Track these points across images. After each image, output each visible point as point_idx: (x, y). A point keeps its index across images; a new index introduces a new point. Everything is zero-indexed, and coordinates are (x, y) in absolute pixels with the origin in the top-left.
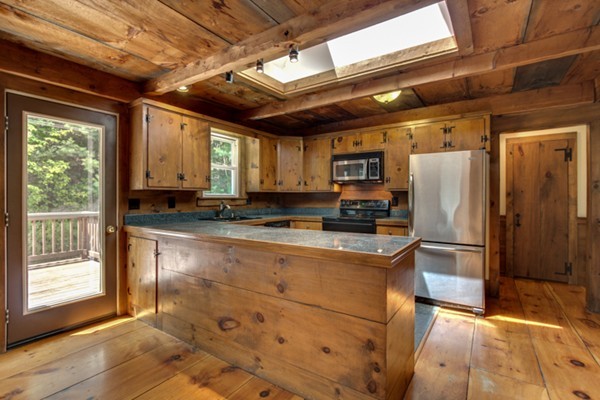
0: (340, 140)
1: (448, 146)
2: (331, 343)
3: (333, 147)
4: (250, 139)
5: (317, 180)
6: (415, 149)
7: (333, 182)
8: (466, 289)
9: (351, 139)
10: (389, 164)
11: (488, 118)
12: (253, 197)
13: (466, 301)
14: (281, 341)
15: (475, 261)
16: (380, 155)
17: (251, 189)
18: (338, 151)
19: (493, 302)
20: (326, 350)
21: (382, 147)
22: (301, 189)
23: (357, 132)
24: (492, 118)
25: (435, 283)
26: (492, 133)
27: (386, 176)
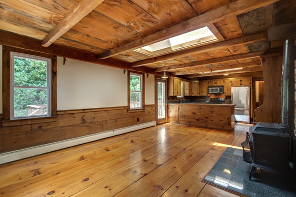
0: (210, 82)
1: (241, 85)
2: (222, 119)
3: (208, 84)
4: (185, 82)
5: (203, 93)
6: (232, 85)
7: (208, 93)
8: (246, 118)
9: (214, 82)
10: (225, 88)
11: (251, 78)
12: (186, 97)
13: (245, 121)
14: (212, 121)
15: (247, 112)
16: (223, 86)
17: (186, 95)
18: (210, 85)
19: (252, 121)
20: (221, 120)
21: (223, 84)
22: (198, 95)
23: (216, 80)
24: (253, 78)
25: (238, 117)
26: (253, 81)
27: (224, 92)
